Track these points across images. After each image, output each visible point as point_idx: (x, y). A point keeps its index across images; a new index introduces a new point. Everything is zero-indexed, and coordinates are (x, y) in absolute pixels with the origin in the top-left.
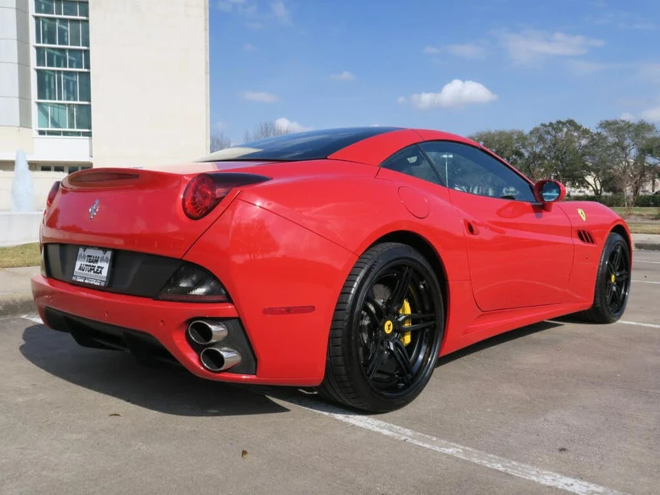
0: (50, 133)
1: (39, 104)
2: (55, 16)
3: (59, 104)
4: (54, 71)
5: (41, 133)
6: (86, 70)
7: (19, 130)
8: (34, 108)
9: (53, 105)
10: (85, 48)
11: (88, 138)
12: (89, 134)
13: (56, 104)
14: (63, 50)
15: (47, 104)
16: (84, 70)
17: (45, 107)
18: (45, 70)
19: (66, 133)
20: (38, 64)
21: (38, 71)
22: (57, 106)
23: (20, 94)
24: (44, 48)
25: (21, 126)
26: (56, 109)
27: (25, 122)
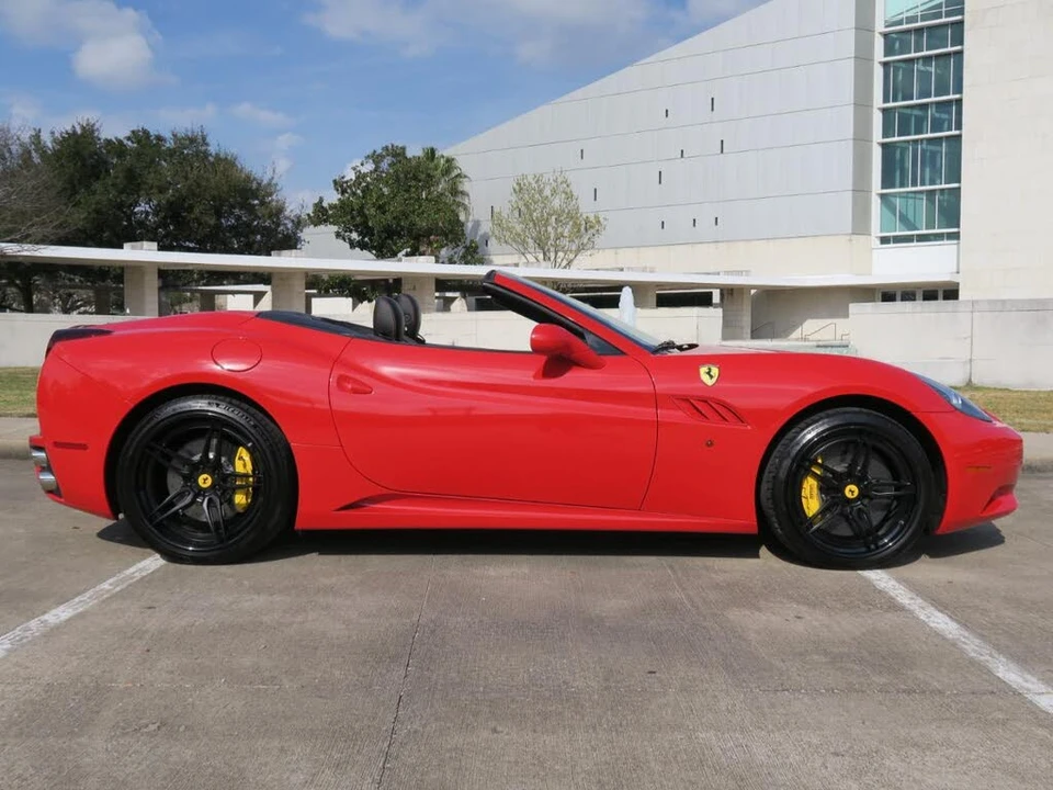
0: (898, 240)
1: (883, 196)
2: (913, 55)
3: (915, 192)
4: (908, 142)
5: (884, 240)
6: (957, 132)
7: (850, 240)
8: (876, 203)
9: (906, 196)
10: (957, 96)
11: (955, 242)
12: (956, 236)
13: (908, 192)
14: (924, 107)
15: (894, 195)
16: (954, 132)
17: (893, 199)
18: (896, 142)
19: (922, 238)
20: (885, 135)
21: (884, 146)
22: (913, 195)
23: (854, 184)
24: (895, 108)
25: (853, 234)
26: (911, 201)
27: (860, 226)
